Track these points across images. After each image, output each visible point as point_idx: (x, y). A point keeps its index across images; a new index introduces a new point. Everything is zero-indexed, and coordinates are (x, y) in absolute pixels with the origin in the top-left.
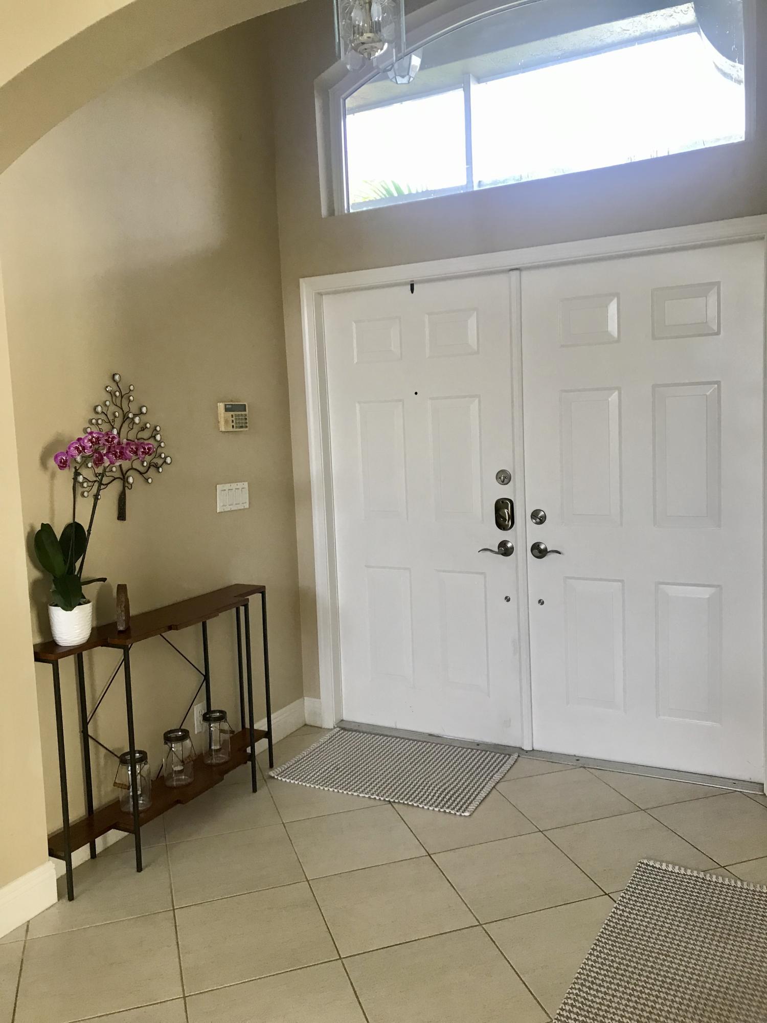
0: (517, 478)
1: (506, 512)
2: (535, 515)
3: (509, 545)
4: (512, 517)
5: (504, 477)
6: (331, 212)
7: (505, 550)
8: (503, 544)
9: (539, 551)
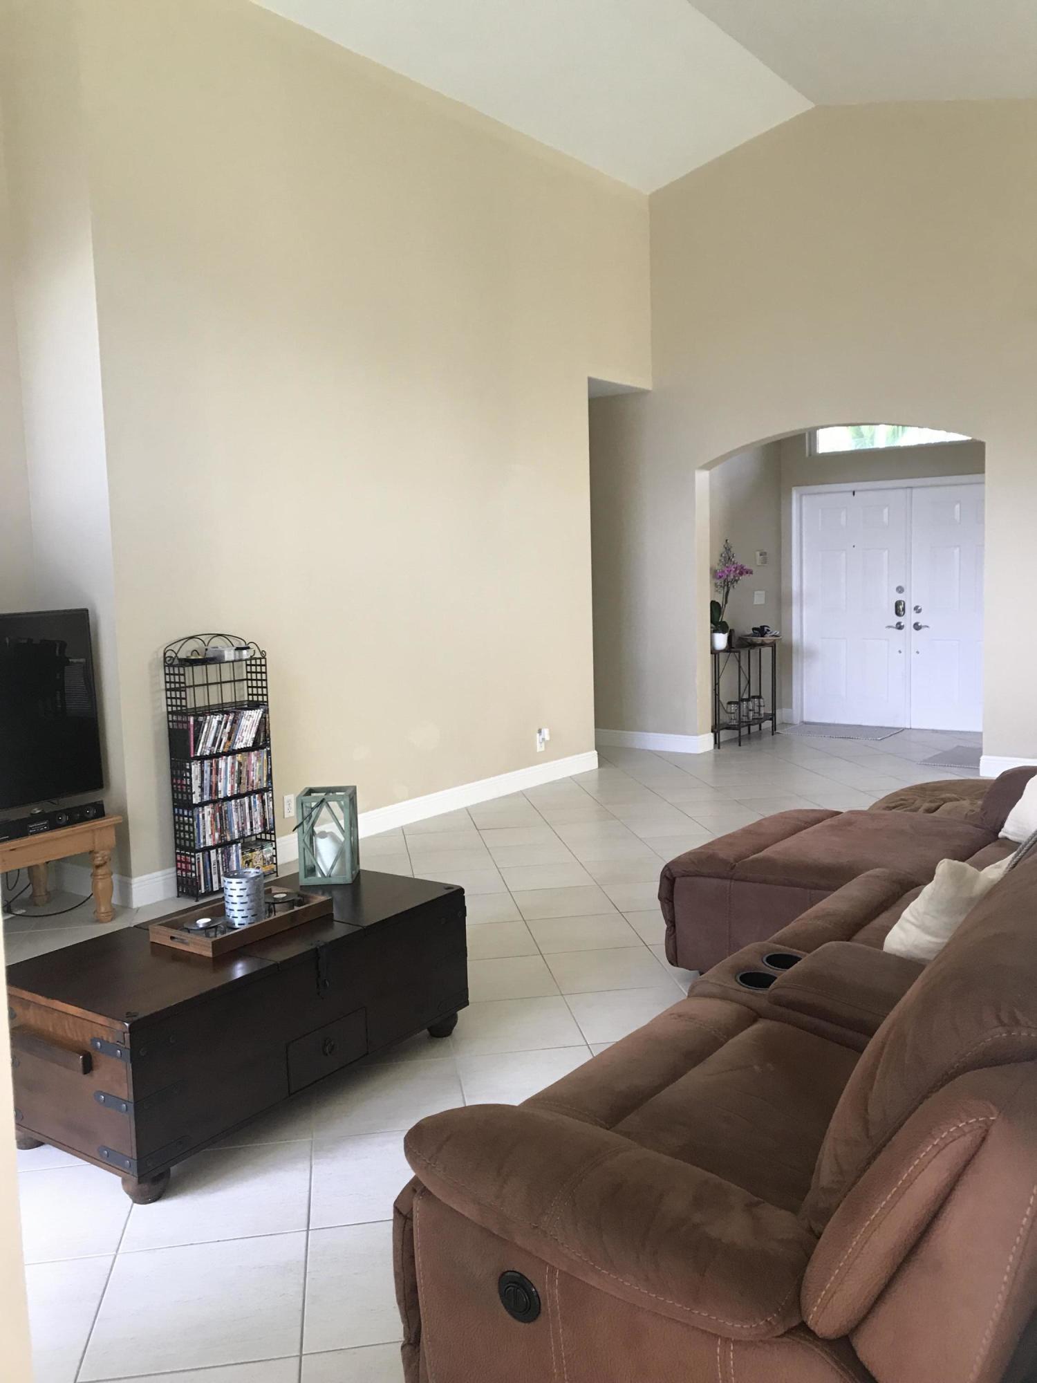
0: (907, 591)
1: (901, 607)
2: (916, 608)
3: (902, 624)
4: (904, 609)
5: (900, 590)
6: (810, 455)
7: (900, 627)
8: (899, 623)
9: (917, 627)
